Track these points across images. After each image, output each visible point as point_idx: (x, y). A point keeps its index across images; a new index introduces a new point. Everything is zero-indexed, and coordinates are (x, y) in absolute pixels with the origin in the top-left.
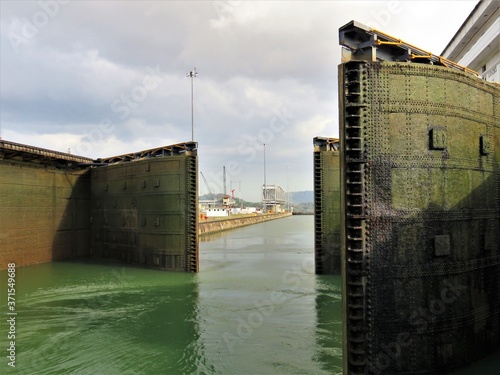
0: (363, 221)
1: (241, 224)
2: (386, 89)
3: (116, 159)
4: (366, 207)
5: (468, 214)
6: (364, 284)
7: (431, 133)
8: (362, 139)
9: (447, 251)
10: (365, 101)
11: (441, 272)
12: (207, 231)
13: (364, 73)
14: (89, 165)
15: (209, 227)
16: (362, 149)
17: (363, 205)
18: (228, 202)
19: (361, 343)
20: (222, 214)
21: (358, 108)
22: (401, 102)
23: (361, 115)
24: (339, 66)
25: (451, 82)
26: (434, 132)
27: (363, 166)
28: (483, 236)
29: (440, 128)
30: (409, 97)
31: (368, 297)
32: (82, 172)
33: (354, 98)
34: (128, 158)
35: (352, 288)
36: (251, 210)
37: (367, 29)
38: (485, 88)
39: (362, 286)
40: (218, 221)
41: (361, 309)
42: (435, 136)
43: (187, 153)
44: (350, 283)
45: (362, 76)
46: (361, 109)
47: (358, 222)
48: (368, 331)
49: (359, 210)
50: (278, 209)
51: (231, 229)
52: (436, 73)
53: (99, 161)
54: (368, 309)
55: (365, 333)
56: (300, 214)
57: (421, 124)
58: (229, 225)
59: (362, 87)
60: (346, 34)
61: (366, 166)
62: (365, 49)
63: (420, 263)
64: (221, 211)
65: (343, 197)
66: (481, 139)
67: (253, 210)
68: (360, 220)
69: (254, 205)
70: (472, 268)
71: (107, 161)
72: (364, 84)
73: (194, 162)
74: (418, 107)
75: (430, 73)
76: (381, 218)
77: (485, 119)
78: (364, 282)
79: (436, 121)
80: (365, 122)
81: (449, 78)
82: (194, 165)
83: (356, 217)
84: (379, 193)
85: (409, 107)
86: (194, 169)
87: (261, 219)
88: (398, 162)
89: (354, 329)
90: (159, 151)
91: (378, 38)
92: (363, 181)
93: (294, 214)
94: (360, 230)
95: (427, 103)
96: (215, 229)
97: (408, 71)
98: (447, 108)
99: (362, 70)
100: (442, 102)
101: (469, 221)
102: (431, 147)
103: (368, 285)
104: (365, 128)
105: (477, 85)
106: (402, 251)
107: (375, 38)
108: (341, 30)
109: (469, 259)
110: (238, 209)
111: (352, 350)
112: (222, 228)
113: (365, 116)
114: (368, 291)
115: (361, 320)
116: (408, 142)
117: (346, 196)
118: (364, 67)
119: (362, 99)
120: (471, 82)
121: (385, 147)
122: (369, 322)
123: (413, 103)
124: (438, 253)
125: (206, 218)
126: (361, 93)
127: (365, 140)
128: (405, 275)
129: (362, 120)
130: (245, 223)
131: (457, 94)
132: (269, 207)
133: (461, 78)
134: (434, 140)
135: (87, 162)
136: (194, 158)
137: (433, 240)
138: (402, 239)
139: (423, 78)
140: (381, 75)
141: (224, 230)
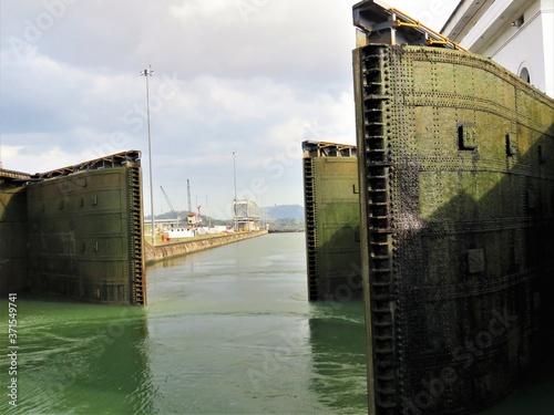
0: (390, 236)
1: (209, 246)
2: (410, 79)
3: (55, 174)
4: (392, 219)
5: (500, 224)
6: (392, 310)
7: (460, 130)
8: (385, 137)
9: (481, 268)
10: (387, 93)
11: (475, 292)
12: (169, 254)
13: (385, 59)
14: (24, 182)
15: (172, 250)
16: (386, 150)
17: (389, 216)
18: (194, 220)
19: (391, 381)
20: (186, 234)
21: (379, 101)
22: (427, 94)
23: (384, 110)
24: (354, 52)
25: (478, 71)
26: (464, 129)
27: (387, 169)
28: (512, 249)
29: (470, 125)
30: (436, 88)
31: (397, 326)
32: (17, 190)
33: (374, 89)
34: (67, 171)
35: (377, 316)
36: (221, 229)
37: (387, 8)
38: (508, 79)
39: (389, 313)
40: (182, 243)
41: (389, 341)
42: (465, 133)
43: (129, 164)
44: (376, 310)
45: (383, 63)
46: (383, 103)
47: (383, 237)
48: (399, 366)
49: (384, 223)
50: (251, 226)
51: (198, 251)
52: (464, 60)
53: (37, 176)
54: (398, 340)
55: (395, 369)
56: (277, 231)
57: (450, 119)
58: (196, 247)
59: (383, 76)
60: (361, 13)
61: (390, 170)
62: (382, 31)
63: (453, 283)
64: (185, 231)
65: (363, 207)
66: (507, 137)
67: (224, 228)
68: (385, 234)
69: (223, 223)
70: (505, 286)
71: (45, 176)
72: (386, 73)
73: (137, 174)
74: (446, 100)
75: (458, 59)
76: (409, 231)
77: (509, 115)
78: (392, 307)
79: (465, 116)
80: (388, 117)
81: (477, 67)
82: (137, 178)
83: (381, 230)
84: (406, 202)
85: (436, 99)
86: (137, 183)
87: (232, 239)
88: (426, 164)
89: (383, 364)
90: (100, 163)
91: (397, 18)
92: (388, 187)
93: (270, 232)
94: (386, 246)
95: (455, 94)
96: (179, 252)
97: (433, 57)
98: (476, 102)
99: (383, 55)
100: (471, 93)
101: (500, 231)
102: (461, 147)
103: (397, 311)
104: (388, 124)
105: (502, 75)
106: (433, 269)
107: (394, 19)
108: (355, 8)
109: (502, 276)
110: (206, 229)
111: (379, 390)
112: (188, 250)
113: (388, 110)
114: (397, 318)
115: (391, 353)
116: (436, 141)
117: (368, 206)
118: (385, 52)
119: (384, 90)
120: (496, 72)
121: (411, 147)
122: (399, 355)
123: (440, 95)
124: (472, 271)
125: (168, 239)
126: (383, 83)
127: (389, 139)
128: (437, 297)
129: (385, 114)
130: (215, 244)
131: (485, 85)
132: (242, 225)
133: (487, 67)
134: (465, 138)
135: (23, 178)
136: (137, 169)
137: (466, 255)
138: (434, 255)
139: (450, 65)
140: (404, 62)
141: (190, 253)
